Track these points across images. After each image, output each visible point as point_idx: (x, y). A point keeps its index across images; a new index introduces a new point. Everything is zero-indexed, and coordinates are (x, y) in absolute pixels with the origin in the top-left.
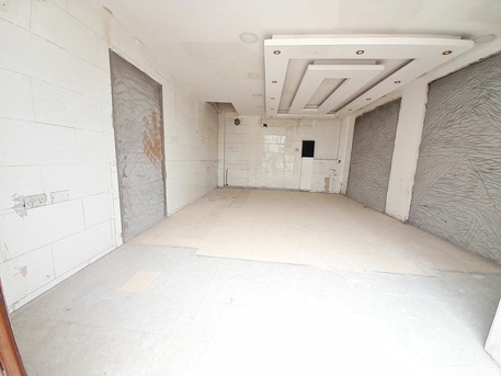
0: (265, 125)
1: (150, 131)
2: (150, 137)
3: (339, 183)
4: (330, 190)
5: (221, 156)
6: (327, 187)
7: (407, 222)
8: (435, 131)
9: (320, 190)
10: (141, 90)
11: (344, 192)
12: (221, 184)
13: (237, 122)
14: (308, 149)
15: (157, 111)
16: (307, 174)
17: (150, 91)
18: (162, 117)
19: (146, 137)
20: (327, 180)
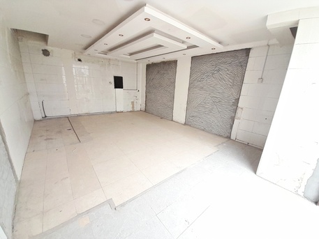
0: (79, 60)
3: (140, 104)
4: (135, 109)
6: (133, 107)
7: (185, 124)
8: (196, 82)
9: (129, 110)
11: (143, 109)
13: (46, 53)
14: (118, 83)
16: (121, 100)
20: (133, 103)
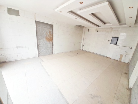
0: (98, 31)
1: (48, 35)
2: (48, 37)
3: (130, 59)
4: (122, 60)
5: (82, 41)
9: (117, 59)
10: (46, 27)
11: (129, 63)
12: (81, 49)
13: (89, 30)
15: (51, 31)
17: (49, 27)
18: (53, 32)
19: (46, 37)
